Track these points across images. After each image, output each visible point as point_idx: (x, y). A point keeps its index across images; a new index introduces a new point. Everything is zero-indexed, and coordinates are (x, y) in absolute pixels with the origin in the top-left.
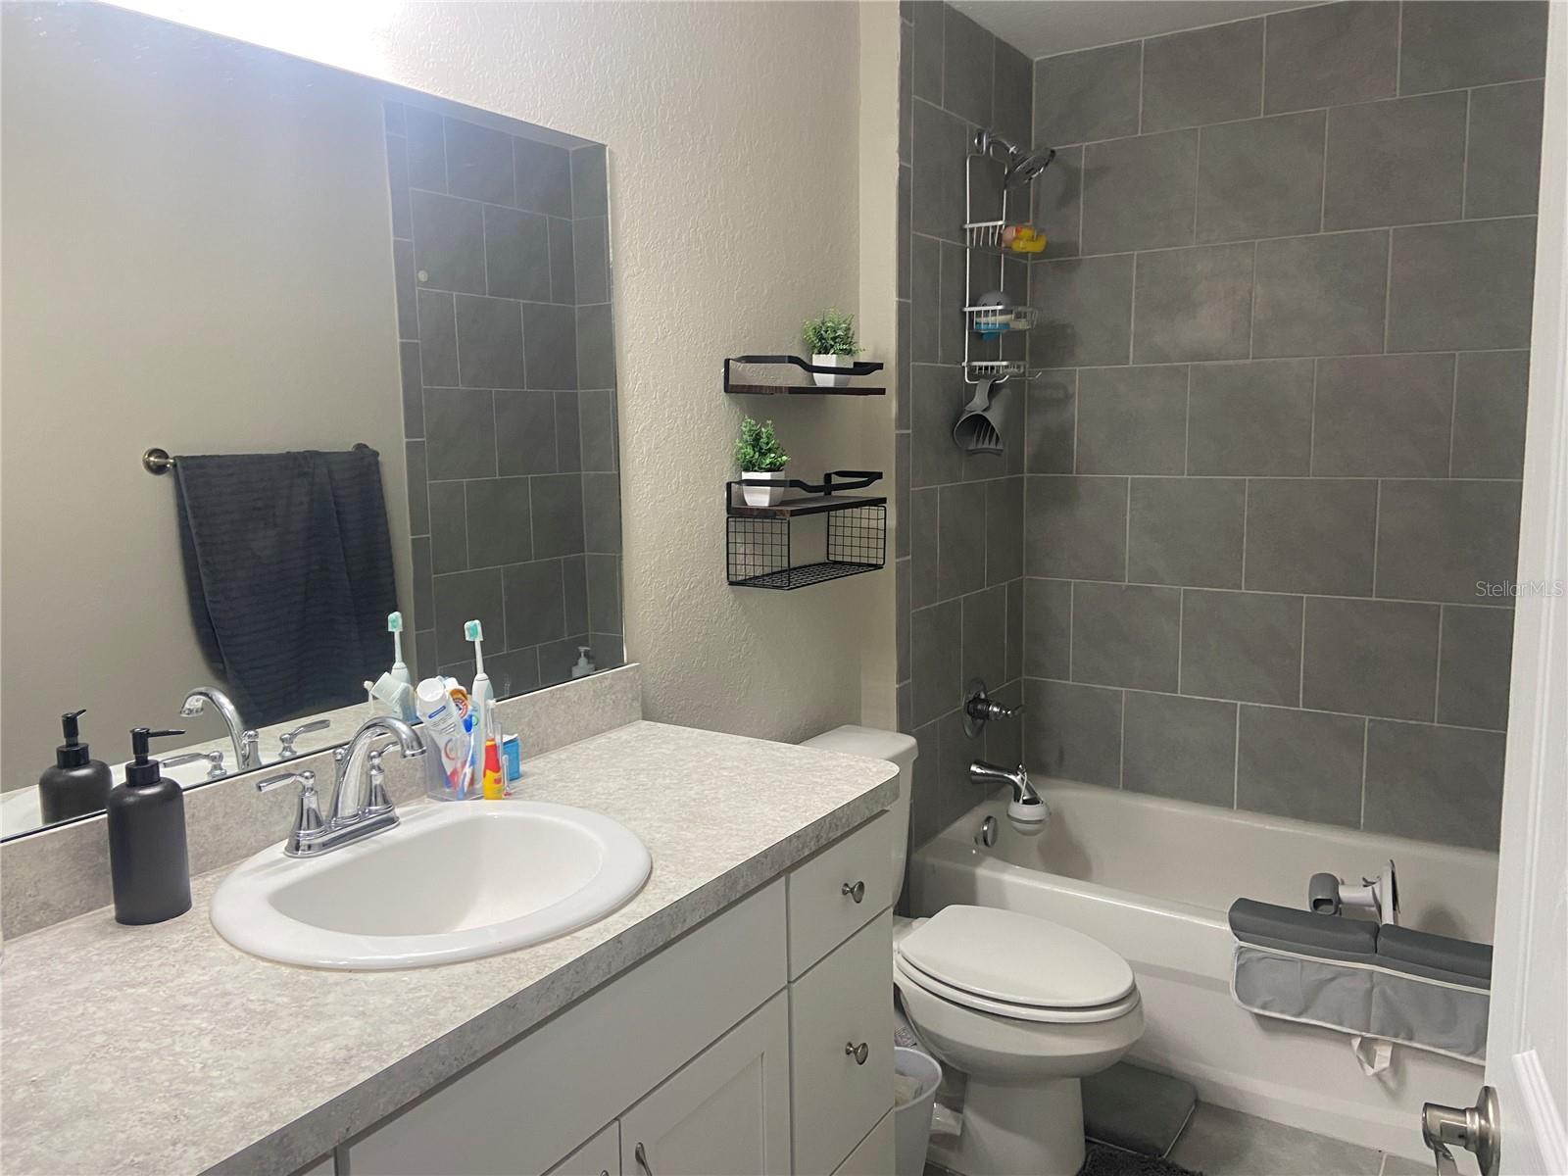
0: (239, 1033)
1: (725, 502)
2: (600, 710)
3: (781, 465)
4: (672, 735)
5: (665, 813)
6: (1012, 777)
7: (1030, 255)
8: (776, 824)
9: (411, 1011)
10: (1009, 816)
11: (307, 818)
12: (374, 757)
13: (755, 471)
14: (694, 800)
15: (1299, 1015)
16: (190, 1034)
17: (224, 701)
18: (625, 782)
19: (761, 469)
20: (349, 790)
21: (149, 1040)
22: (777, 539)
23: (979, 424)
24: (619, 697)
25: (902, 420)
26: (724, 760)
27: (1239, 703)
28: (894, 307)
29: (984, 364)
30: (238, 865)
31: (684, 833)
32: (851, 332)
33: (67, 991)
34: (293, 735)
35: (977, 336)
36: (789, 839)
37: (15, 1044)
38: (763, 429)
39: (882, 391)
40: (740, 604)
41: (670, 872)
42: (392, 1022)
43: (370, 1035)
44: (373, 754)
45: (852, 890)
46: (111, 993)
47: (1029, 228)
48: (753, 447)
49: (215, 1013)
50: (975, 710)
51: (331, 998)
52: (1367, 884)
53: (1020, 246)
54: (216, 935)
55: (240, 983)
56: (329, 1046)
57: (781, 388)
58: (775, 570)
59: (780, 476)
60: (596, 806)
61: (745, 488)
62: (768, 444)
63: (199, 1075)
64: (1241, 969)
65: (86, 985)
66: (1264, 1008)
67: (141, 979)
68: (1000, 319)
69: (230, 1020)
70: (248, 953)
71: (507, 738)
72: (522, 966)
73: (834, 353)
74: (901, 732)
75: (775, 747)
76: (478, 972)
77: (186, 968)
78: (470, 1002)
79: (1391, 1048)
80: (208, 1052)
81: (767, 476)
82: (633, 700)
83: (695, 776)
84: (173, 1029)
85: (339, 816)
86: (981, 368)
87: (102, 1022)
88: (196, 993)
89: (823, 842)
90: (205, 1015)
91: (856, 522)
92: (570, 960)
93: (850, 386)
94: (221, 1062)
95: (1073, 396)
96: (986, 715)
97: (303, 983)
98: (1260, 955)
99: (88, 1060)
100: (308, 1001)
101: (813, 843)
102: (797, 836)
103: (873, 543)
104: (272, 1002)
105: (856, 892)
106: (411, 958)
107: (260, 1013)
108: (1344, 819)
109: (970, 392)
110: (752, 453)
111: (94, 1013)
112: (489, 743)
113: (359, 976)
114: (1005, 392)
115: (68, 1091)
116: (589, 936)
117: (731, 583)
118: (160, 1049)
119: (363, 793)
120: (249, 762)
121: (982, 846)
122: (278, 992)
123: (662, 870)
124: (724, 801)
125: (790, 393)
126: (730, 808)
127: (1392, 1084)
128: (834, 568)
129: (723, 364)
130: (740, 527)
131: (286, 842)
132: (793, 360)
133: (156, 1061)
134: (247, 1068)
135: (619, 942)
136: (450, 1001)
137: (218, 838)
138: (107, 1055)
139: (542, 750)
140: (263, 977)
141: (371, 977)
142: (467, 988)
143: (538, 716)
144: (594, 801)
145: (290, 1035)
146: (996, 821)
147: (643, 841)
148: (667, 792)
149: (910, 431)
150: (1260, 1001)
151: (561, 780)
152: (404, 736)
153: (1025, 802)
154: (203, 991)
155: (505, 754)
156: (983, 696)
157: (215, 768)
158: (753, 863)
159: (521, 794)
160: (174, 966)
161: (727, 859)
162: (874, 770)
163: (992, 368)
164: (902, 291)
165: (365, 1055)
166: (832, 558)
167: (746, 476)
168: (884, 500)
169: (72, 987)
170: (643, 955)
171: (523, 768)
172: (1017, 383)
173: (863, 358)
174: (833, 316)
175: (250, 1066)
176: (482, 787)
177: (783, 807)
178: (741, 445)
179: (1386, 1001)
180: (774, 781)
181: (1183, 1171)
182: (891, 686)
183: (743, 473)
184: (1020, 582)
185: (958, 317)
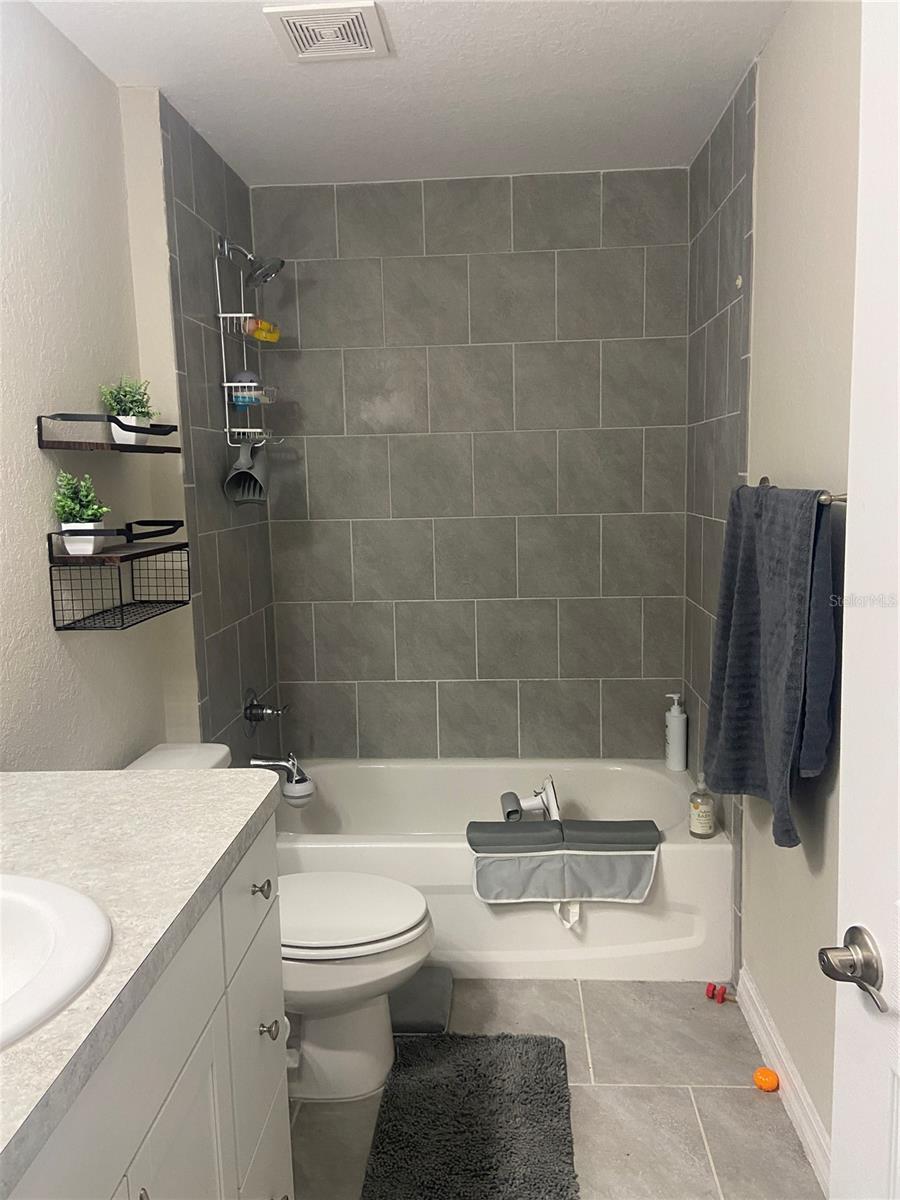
1: (47, 552)
3: (101, 515)
5: (82, 859)
6: (285, 764)
7: (265, 344)
8: (204, 845)
13: (77, 522)
14: (104, 840)
15: (519, 898)
19: (82, 520)
22: (106, 584)
23: (244, 479)
25: (187, 477)
26: (107, 795)
27: (437, 681)
28: (174, 379)
29: (238, 430)
31: (116, 874)
32: (146, 398)
35: (233, 406)
36: (224, 857)
38: (82, 483)
39: (176, 450)
40: (66, 648)
41: (129, 917)
48: (72, 499)
50: (253, 716)
52: (537, 794)
53: (262, 336)
59: (100, 526)
61: (66, 538)
62: (87, 497)
64: (480, 874)
66: (496, 898)
68: (253, 394)
72: (33, 1058)
73: (134, 414)
79: (578, 906)
81: (90, 526)
83: (88, 817)
86: (240, 434)
93: (148, 444)
95: (303, 458)
96: (261, 718)
98: (491, 861)
102: (228, 852)
103: (177, 582)
105: (264, 889)
108: (508, 752)
109: (234, 454)
110: (72, 505)
114: (261, 454)
117: (58, 629)
124: (135, 835)
126: (147, 841)
127: (579, 930)
129: (35, 421)
130: (64, 575)
132: (110, 419)
147: (80, 891)
148: (68, 838)
149: (194, 485)
150: (493, 895)
153: (297, 782)
156: (257, 702)
163: (244, 433)
164: (180, 366)
166: (137, 598)
167: (66, 527)
168: (186, 545)
174: (128, 383)
177: (198, 828)
178: (59, 498)
179: (573, 873)
180: (173, 806)
181: (463, 1037)
182: (194, 704)
183: (63, 525)
184: (272, 607)
185: (218, 391)
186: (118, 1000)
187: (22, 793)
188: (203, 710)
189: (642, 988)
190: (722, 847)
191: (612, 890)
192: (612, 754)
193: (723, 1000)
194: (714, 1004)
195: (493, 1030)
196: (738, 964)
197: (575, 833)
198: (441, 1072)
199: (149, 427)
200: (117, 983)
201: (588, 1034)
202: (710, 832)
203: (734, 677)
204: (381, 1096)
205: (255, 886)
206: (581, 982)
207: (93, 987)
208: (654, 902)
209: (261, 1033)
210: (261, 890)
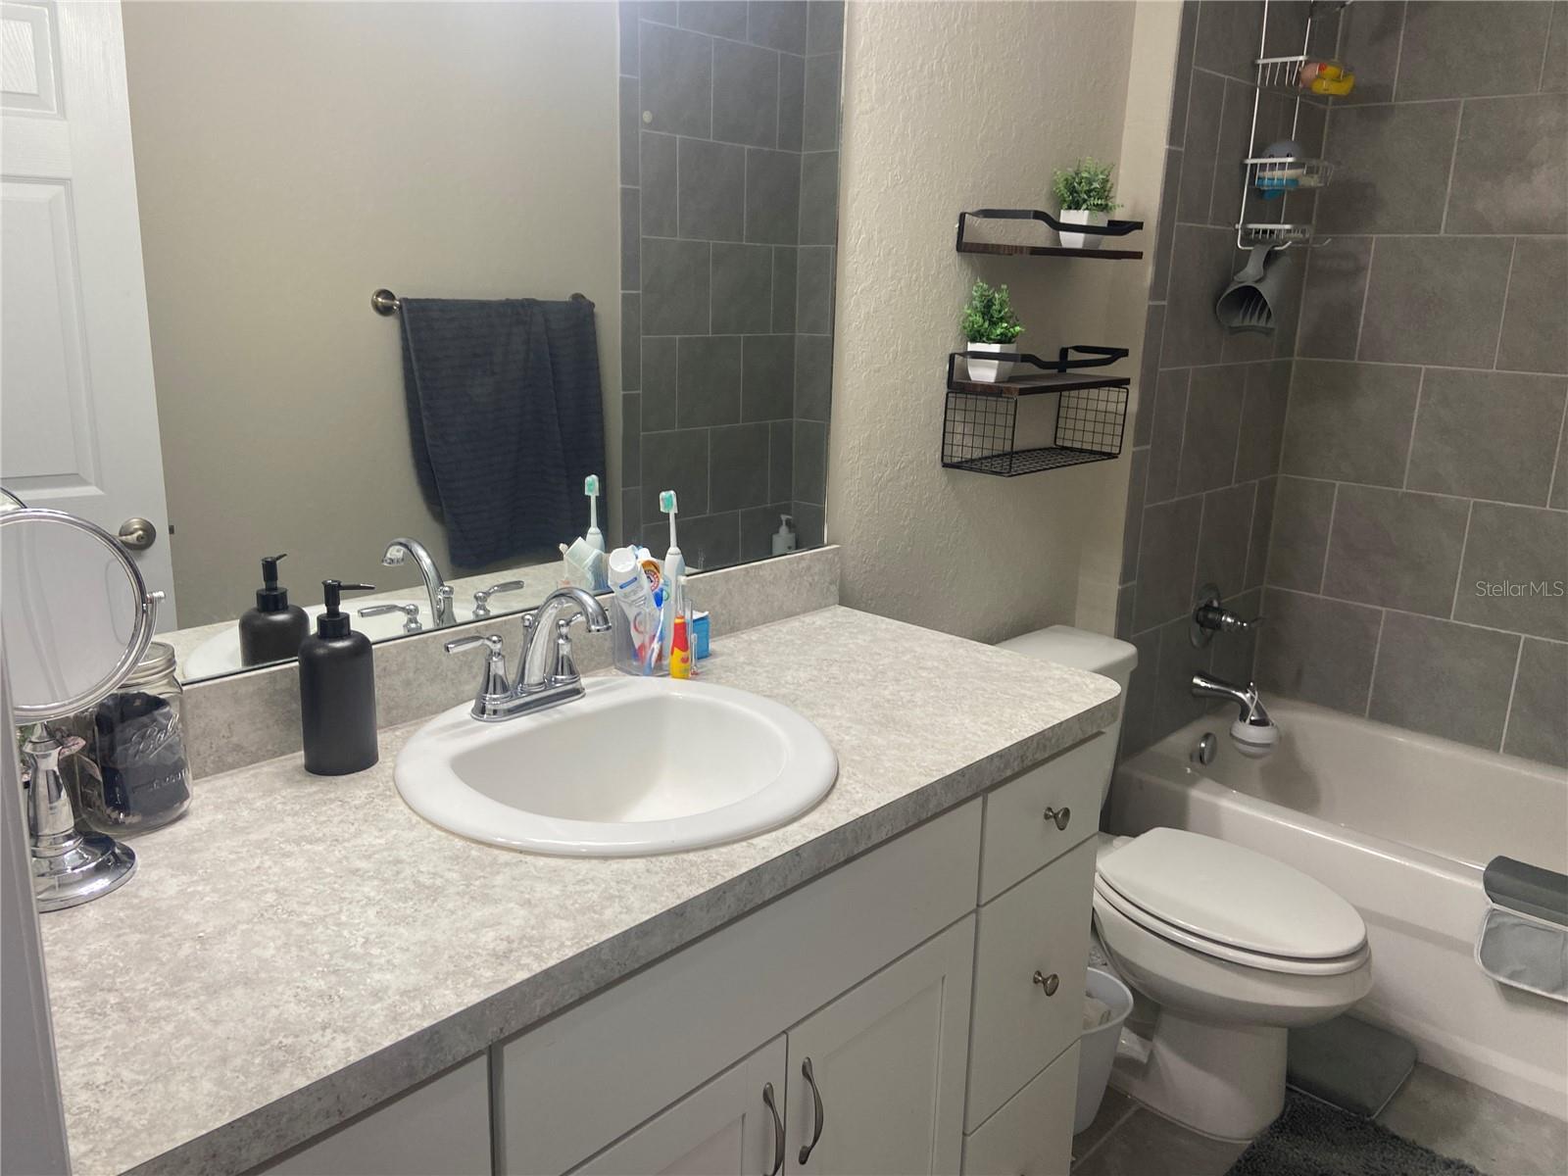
0: (405, 908)
1: (946, 376)
2: (795, 592)
3: (1013, 336)
4: (869, 625)
5: (856, 713)
6: (1240, 694)
7: (1331, 98)
8: (976, 739)
9: (577, 906)
10: (1231, 735)
11: (492, 683)
12: (562, 625)
13: (984, 342)
14: (888, 701)
16: (358, 902)
17: (422, 553)
18: (815, 673)
19: (990, 340)
20: (535, 658)
21: (317, 905)
22: (1000, 421)
23: (1249, 297)
24: (816, 578)
25: (1156, 290)
26: (923, 658)
28: (1161, 158)
29: (1262, 226)
30: (426, 721)
31: (875, 737)
32: (1109, 185)
33: (249, 840)
34: (487, 594)
35: (1258, 193)
36: (991, 758)
37: (190, 893)
38: (996, 295)
39: (1138, 255)
40: (953, 489)
41: (857, 781)
42: (557, 916)
43: (533, 928)
44: (562, 622)
45: (1055, 816)
46: (288, 848)
47: (1334, 64)
48: (984, 314)
49: (385, 881)
50: (1206, 619)
51: (499, 880)
53: (1322, 87)
54: (397, 796)
55: (413, 850)
56: (491, 934)
57: (1022, 248)
58: (995, 453)
59: (1011, 349)
60: (784, 696)
61: (970, 361)
62: (1000, 312)
63: (359, 950)
64: (1492, 933)
65: (265, 836)
67: (320, 835)
68: (1288, 173)
69: (398, 892)
70: (424, 819)
71: (697, 615)
72: (694, 870)
73: (1087, 209)
74: (1118, 638)
75: (981, 649)
76: (648, 871)
77: (363, 828)
78: (637, 905)
80: (372, 925)
81: (995, 348)
82: (831, 584)
83: (891, 674)
84: (343, 896)
85: (525, 682)
86: (1257, 232)
87: (276, 879)
88: (370, 857)
89: (1028, 763)
90: (376, 883)
91: (1092, 405)
92: (744, 870)
93: (1101, 248)
94: (382, 939)
95: (1365, 268)
96: (1217, 626)
97: (473, 859)
98: (1517, 921)
99: (256, 920)
100: (476, 880)
101: (1016, 763)
102: (1000, 755)
103: (1109, 429)
104: (442, 877)
105: (1060, 818)
106: (584, 847)
107: (428, 888)
109: (1242, 259)
110: (981, 320)
111: (270, 868)
112: (678, 621)
113: (529, 858)
114: (1284, 263)
115: (231, 952)
116: (765, 844)
117: (944, 466)
118: (325, 916)
119: (549, 662)
120: (444, 617)
121: (1198, 765)
122: (449, 866)
123: (849, 778)
124: (920, 707)
125: (1031, 254)
126: (927, 715)
128: (1060, 454)
129: (957, 218)
130: (961, 404)
131: (472, 703)
132: (1038, 215)
133: (320, 929)
134: (408, 950)
135: (798, 855)
136: (617, 900)
137: (408, 693)
138: (275, 917)
139: (732, 628)
140: (436, 847)
141: (541, 861)
142: (635, 888)
143: (730, 594)
144: (784, 691)
145: (454, 916)
146: (1215, 738)
147: (830, 742)
148: (860, 688)
149: (1165, 303)
151: (750, 664)
152: (590, 610)
153: (1252, 723)
154: (376, 856)
155: (694, 632)
156: (1216, 604)
157: (411, 621)
158: (948, 782)
159: (708, 674)
160: (353, 824)
161: (920, 773)
162: (1092, 686)
163: (1264, 231)
164: (1175, 135)
165: (526, 951)
166: (1060, 443)
167: (972, 347)
168: (1127, 381)
169: (254, 837)
170: (822, 870)
171: (714, 646)
172: (1300, 251)
173: (1120, 215)
174: (1090, 165)
175: (412, 948)
176: (670, 664)
178: (969, 312)
180: (977, 689)
182: (1113, 587)
183: (969, 344)
184: (1272, 481)
185: (1238, 169)
186: (796, 852)
187: (851, 633)
188: (1124, 596)
199: (1106, 225)
200: (804, 836)
205: (1050, 809)
207: (779, 832)
209: (1035, 981)
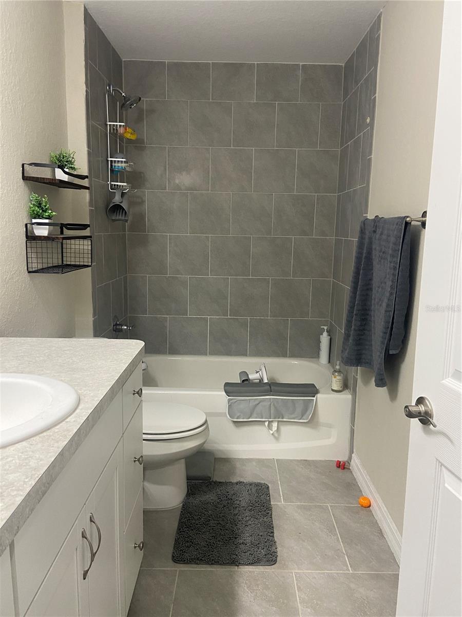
1: (25, 233)
3: (52, 216)
5: (56, 370)
9: (13, 467)
13: (40, 219)
14: (64, 363)
15: (249, 418)
19: (43, 218)
22: (55, 251)
23: (117, 208)
25: (91, 203)
26: (61, 347)
27: (209, 317)
28: (86, 153)
29: (116, 183)
31: (74, 375)
32: (74, 160)
35: (112, 171)
38: (43, 199)
39: (88, 188)
41: (85, 390)
42: (7, 474)
47: (130, 128)
48: (38, 207)
50: (116, 329)
52: (257, 372)
58: (49, 265)
59: (52, 221)
60: (16, 371)
61: (34, 226)
62: (45, 206)
64: (230, 407)
66: (237, 418)
68: (124, 165)
72: (53, 437)
76: (32, 445)
79: (277, 423)
81: (47, 221)
86: (114, 185)
91: (77, 247)
93: (74, 182)
95: (145, 201)
96: (121, 330)
98: (235, 400)
101: (129, 373)
103: (86, 256)
105: (140, 393)
108: (243, 354)
109: (113, 195)
110: (38, 210)
114: (126, 196)
117: (29, 272)
127: (276, 435)
128: (64, 268)
129: (21, 166)
130: (32, 245)
136: (30, 459)
142: (33, 452)
147: (60, 380)
148: (47, 362)
149: (94, 208)
150: (236, 417)
156: (119, 322)
158: (117, 382)
163: (117, 185)
164: (89, 147)
165: (9, 490)
166: (65, 263)
168: (91, 237)
174: (66, 151)
177: (110, 360)
178: (32, 206)
179: (275, 407)
180: (95, 352)
181: (220, 483)
182: (90, 319)
183: (33, 220)
184: (126, 277)
185: (105, 162)
187: (18, 346)
188: (94, 322)
189: (306, 463)
190: (347, 396)
191: (293, 416)
192: (293, 355)
193: (344, 468)
194: (340, 470)
195: (235, 480)
196: (351, 452)
197: (276, 388)
198: (210, 497)
199: (75, 174)
200: (86, 413)
201: (281, 482)
202: (341, 389)
203: (359, 310)
204: (181, 507)
205: (134, 391)
206: (277, 460)
207: (75, 414)
208: (313, 422)
209: (135, 461)
210: (138, 393)
